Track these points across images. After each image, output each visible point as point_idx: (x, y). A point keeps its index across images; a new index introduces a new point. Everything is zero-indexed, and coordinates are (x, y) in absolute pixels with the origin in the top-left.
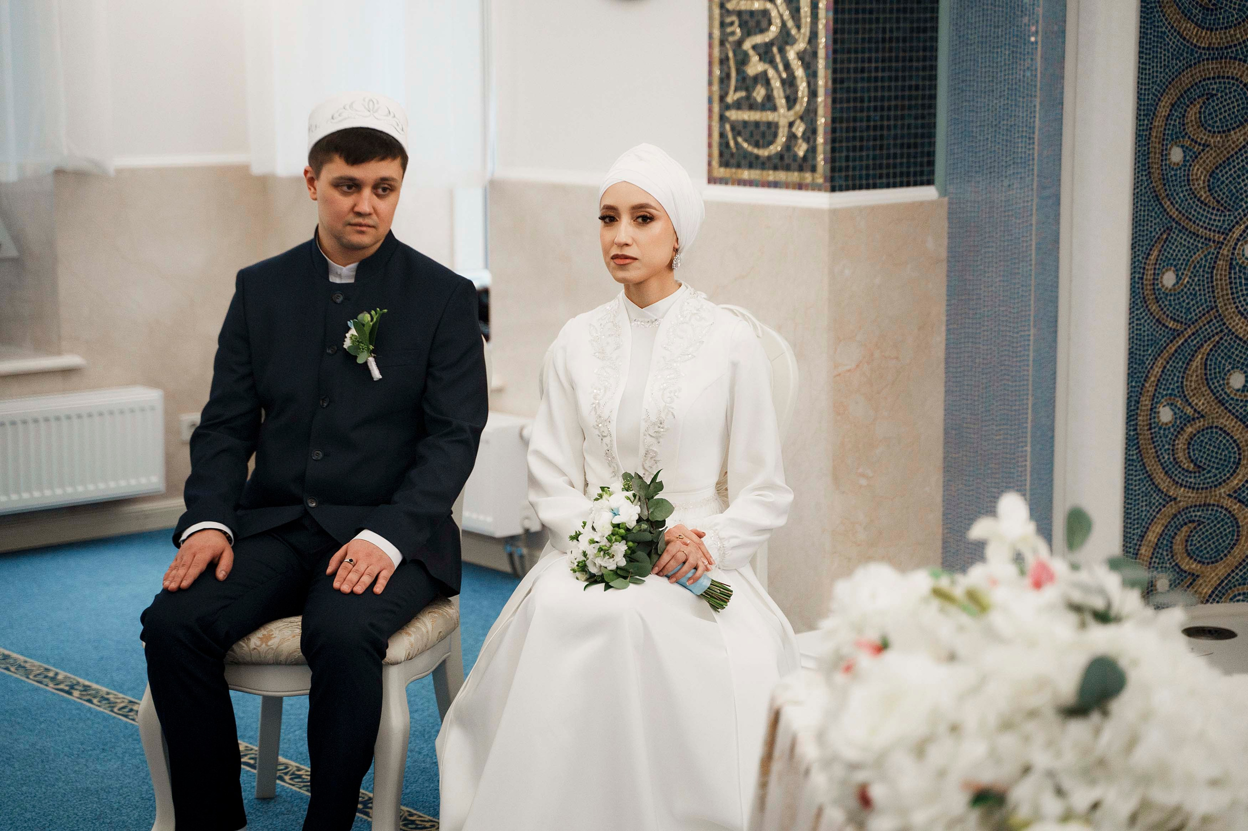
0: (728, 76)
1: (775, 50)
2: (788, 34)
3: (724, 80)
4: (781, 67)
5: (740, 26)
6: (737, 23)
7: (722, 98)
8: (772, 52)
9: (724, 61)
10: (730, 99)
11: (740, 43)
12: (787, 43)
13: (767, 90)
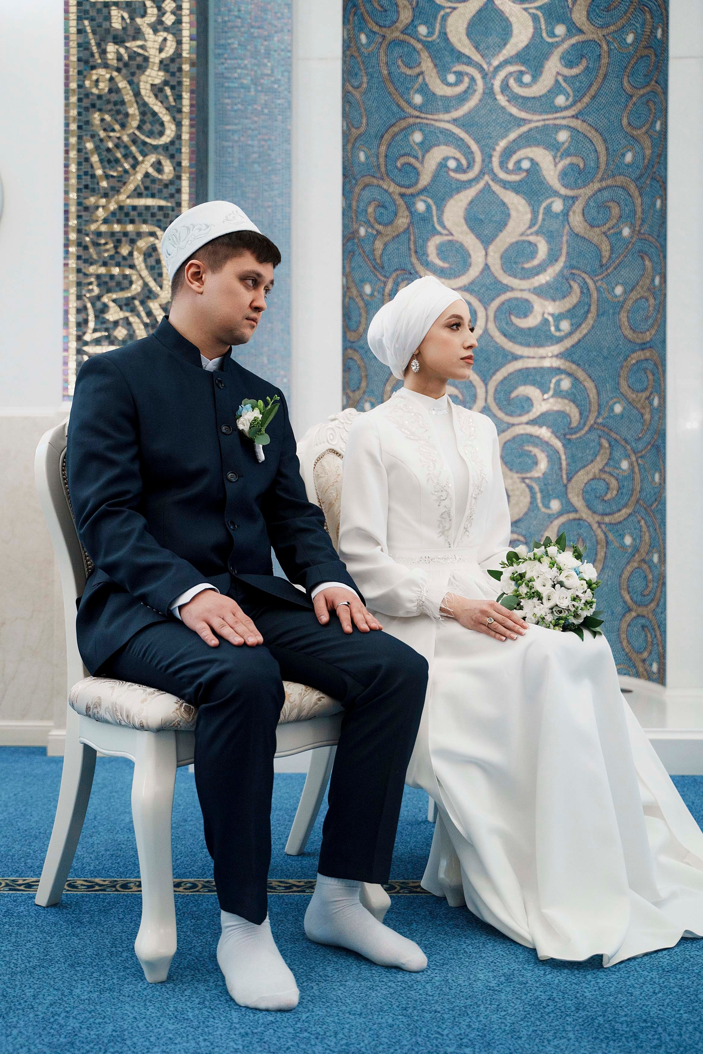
0: (86, 321)
1: (137, 303)
2: (150, 291)
3: (82, 324)
4: (143, 314)
5: (99, 285)
6: (95, 283)
7: (79, 338)
8: (134, 304)
9: (81, 310)
10: (87, 337)
11: (99, 297)
12: (149, 298)
13: (128, 330)
